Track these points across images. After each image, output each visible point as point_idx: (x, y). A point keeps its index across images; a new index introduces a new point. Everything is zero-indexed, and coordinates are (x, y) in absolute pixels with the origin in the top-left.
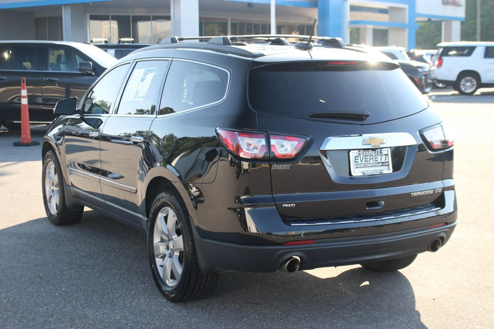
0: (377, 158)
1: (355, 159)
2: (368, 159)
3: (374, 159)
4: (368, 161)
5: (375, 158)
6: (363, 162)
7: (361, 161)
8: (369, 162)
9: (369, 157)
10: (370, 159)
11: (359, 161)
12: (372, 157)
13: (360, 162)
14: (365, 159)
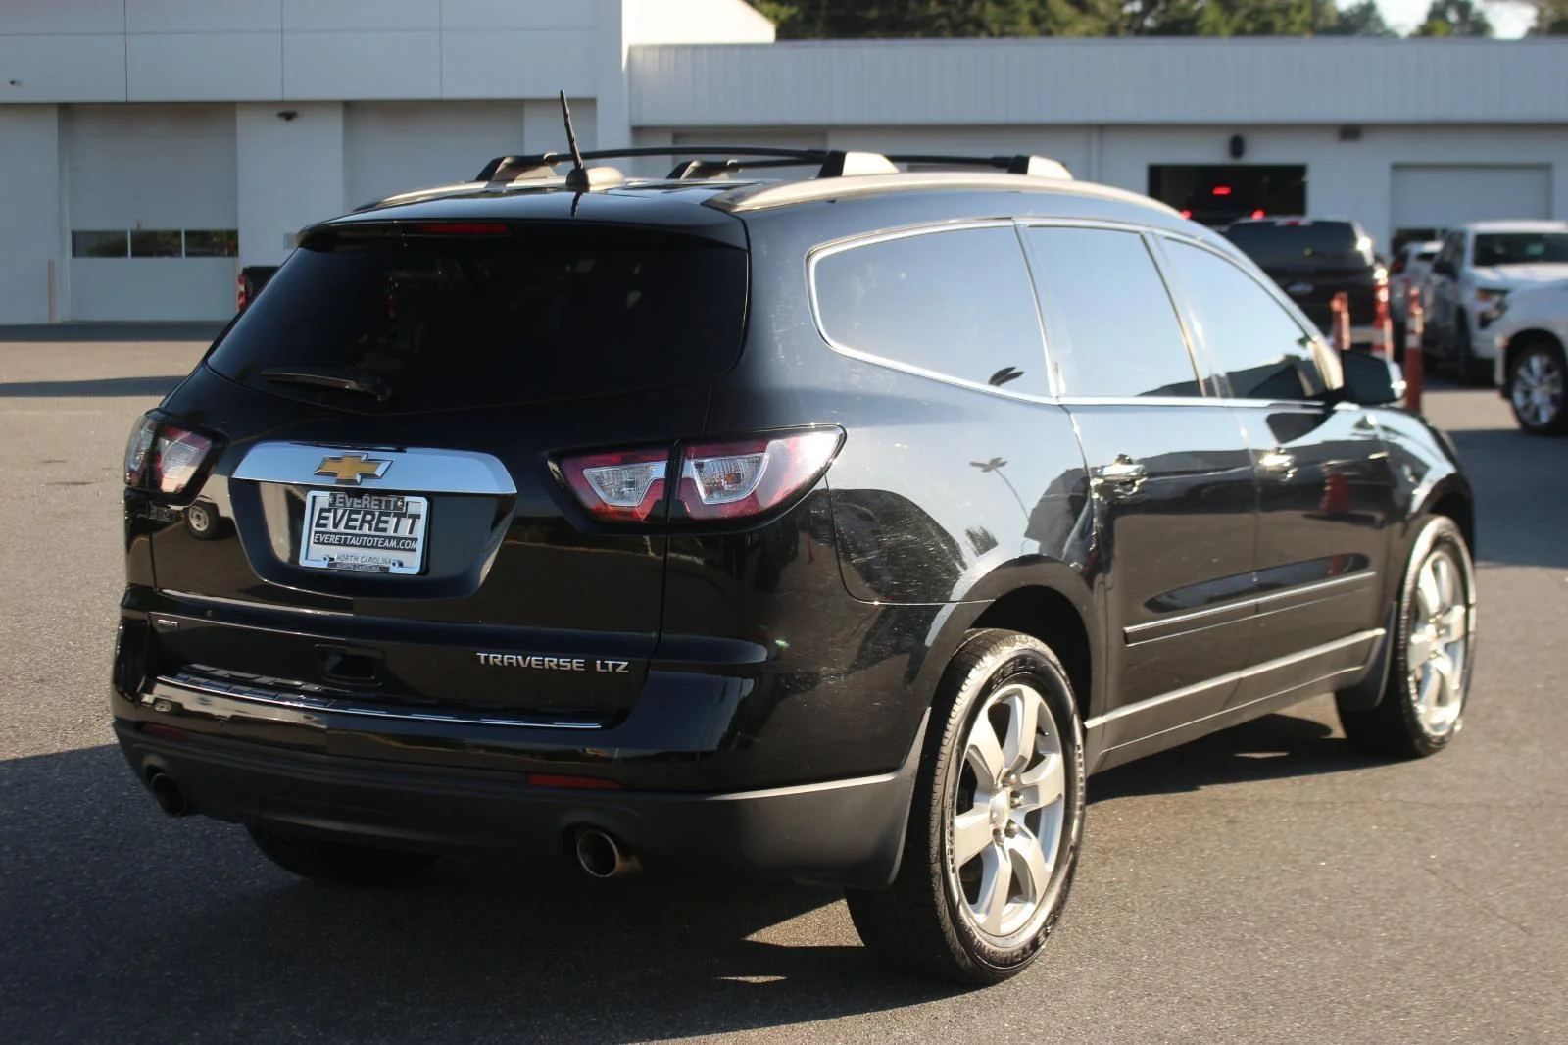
0: (386, 522)
1: (320, 517)
2: (356, 520)
3: (374, 523)
4: (354, 528)
5: (380, 521)
6: (341, 529)
7: (336, 526)
8: (357, 532)
9: (359, 516)
10: (363, 521)
11: (331, 522)
12: (369, 517)
13: (330, 528)
14: (349, 519)
